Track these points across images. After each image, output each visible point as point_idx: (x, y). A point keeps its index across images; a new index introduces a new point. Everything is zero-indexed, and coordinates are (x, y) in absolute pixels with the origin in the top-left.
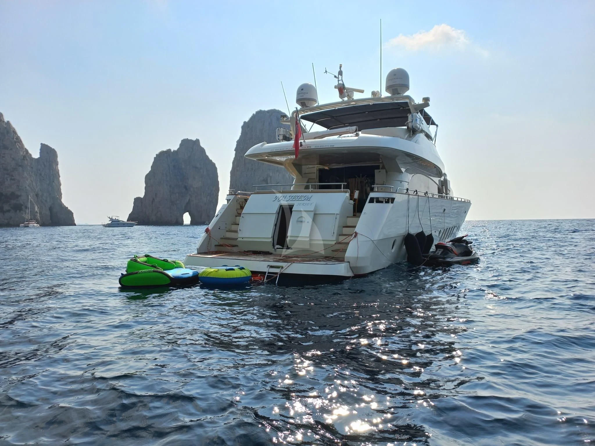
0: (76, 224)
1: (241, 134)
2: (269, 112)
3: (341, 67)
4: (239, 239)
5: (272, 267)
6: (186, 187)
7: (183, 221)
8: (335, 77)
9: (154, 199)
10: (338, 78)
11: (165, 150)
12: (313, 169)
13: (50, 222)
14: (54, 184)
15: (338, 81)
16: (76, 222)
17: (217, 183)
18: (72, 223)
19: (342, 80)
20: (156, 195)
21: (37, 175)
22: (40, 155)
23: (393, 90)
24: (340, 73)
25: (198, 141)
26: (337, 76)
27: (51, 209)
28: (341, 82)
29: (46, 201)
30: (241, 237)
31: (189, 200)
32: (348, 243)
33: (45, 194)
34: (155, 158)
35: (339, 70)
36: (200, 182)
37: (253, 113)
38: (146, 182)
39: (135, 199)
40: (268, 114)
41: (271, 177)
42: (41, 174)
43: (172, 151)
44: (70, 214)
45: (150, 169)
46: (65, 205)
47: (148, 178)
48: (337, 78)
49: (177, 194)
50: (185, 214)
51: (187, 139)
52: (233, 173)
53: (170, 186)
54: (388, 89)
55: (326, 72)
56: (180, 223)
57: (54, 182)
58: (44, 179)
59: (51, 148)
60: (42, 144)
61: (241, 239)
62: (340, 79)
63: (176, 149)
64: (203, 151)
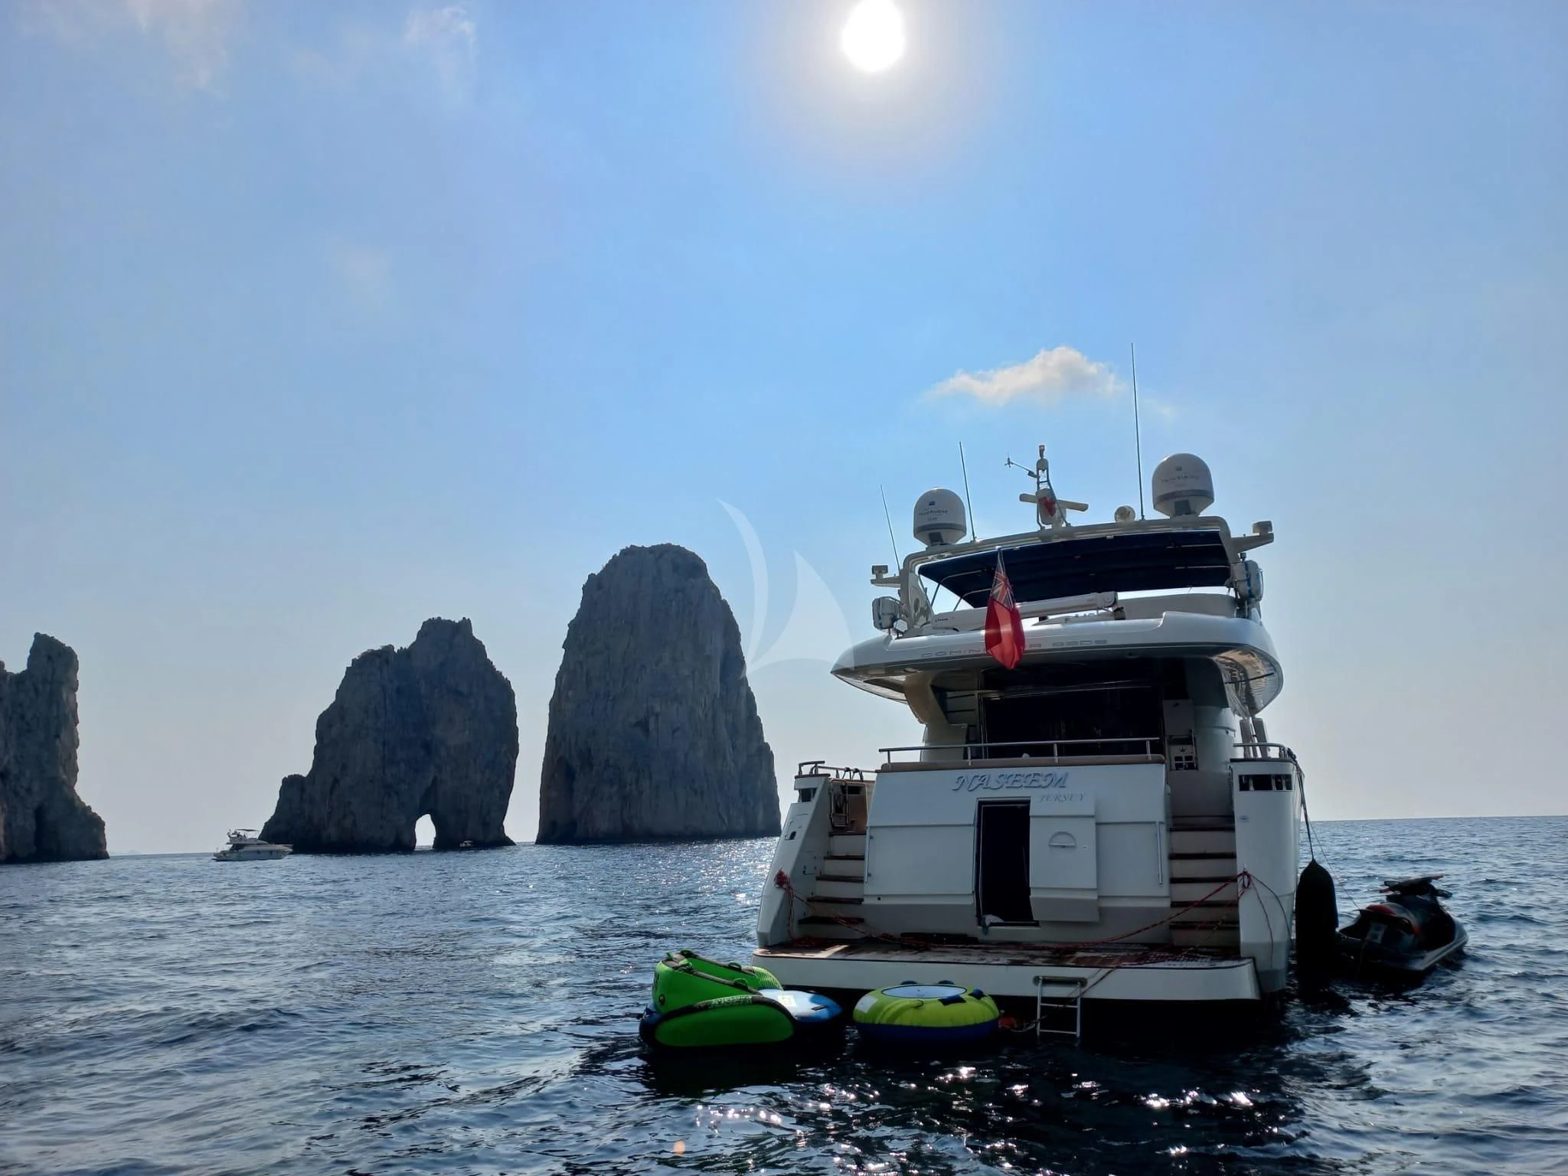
0: (110, 855)
1: (582, 604)
2: (653, 550)
3: (1042, 451)
4: (867, 901)
5: (1047, 981)
6: (427, 747)
7: (414, 839)
8: (1031, 474)
9: (336, 781)
10: (1038, 477)
11: (377, 647)
12: (970, 700)
13: (34, 849)
14: (58, 742)
15: (1038, 483)
16: (111, 849)
17: (514, 732)
18: (95, 850)
19: (1048, 481)
20: (344, 767)
21: (11, 718)
22: (29, 665)
23: (1177, 504)
24: (1042, 465)
25: (466, 624)
26: (1035, 473)
27: (39, 814)
28: (1043, 486)
29: (29, 790)
30: (876, 895)
31: (435, 780)
32: (1234, 905)
33: (28, 773)
34: (348, 668)
35: (1040, 458)
36: (467, 732)
37: (613, 554)
38: (319, 735)
39: (285, 781)
40: (651, 556)
41: (657, 715)
42: (23, 717)
43: (396, 650)
44: (95, 825)
45: (333, 699)
46: (83, 800)
47: (326, 724)
48: (1035, 476)
49: (402, 765)
50: (420, 819)
51: (439, 618)
52: (555, 706)
53: (384, 744)
54: (1160, 501)
55: (1009, 463)
56: (404, 845)
57: (58, 736)
58: (29, 731)
59: (63, 645)
60: (37, 635)
61: (875, 901)
62: (1043, 478)
63: (406, 645)
64: (478, 648)
